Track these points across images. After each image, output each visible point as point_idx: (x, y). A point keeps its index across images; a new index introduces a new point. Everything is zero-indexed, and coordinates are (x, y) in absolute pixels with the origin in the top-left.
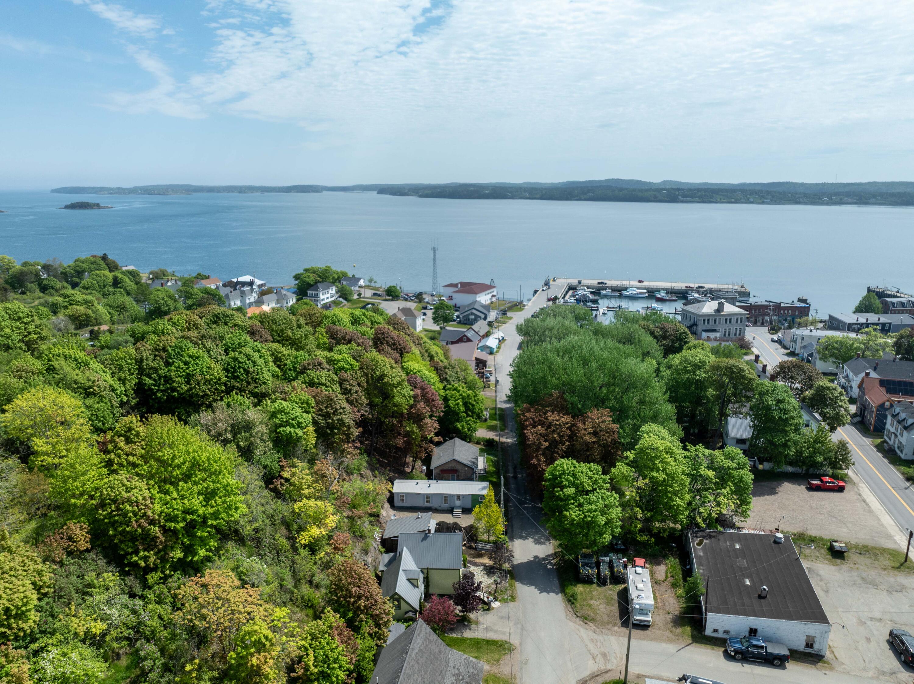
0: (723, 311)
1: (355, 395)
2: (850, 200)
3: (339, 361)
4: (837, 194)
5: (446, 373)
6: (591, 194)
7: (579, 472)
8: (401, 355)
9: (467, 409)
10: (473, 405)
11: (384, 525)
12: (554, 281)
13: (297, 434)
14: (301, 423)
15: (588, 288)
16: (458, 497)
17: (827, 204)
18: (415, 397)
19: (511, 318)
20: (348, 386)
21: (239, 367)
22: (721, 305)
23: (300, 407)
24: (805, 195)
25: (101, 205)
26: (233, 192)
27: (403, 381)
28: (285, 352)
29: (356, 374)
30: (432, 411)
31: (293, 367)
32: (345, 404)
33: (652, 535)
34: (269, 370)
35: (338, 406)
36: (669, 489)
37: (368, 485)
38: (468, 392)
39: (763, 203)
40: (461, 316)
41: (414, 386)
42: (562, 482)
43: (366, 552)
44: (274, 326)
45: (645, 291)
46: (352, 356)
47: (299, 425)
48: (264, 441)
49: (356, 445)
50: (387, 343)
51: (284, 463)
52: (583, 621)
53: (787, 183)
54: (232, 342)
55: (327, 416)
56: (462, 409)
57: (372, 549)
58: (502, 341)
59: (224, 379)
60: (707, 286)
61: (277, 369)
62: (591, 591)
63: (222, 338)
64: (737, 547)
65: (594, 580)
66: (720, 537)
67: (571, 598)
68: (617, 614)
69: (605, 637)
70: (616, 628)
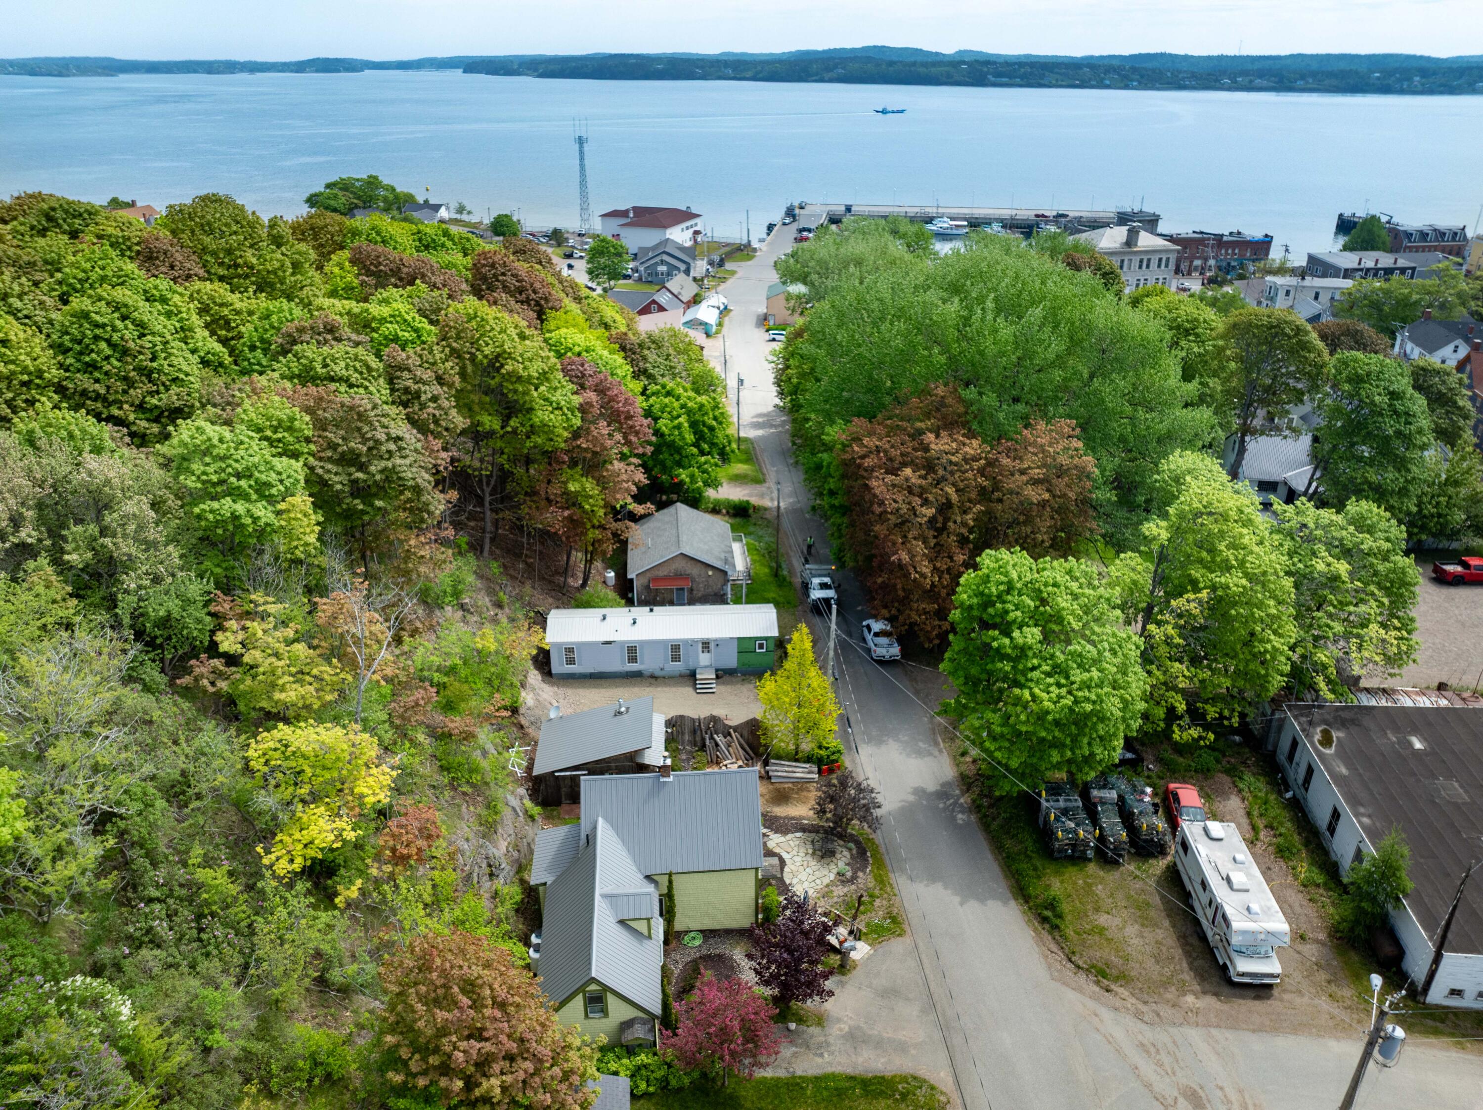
0: (1136, 245)
1: (431, 408)
2: (1265, 83)
3: (383, 320)
4: (1244, 73)
5: (645, 359)
6: (840, 71)
7: (1046, 585)
8: (541, 315)
9: (700, 437)
10: (712, 429)
11: (531, 731)
12: (802, 208)
13: (255, 520)
14: (269, 485)
16: (706, 645)
17: (1229, 89)
18: (584, 409)
19: (733, 273)
20: (409, 383)
21: (96, 338)
22: (1133, 234)
23: (267, 439)
24: (1194, 76)
27: (552, 369)
28: (238, 305)
29: (431, 352)
30: (628, 443)
31: (262, 340)
32: (403, 429)
33: (1207, 727)
34: (193, 352)
35: (381, 435)
36: (1258, 613)
37: (483, 636)
38: (699, 399)
39: (1126, 87)
40: (642, 269)
41: (580, 381)
42: (1007, 612)
43: (489, 829)
44: (207, 240)
45: (966, 223)
46: (419, 310)
47: (262, 490)
48: (150, 545)
49: (443, 534)
50: (505, 287)
51: (224, 606)
52: (1097, 983)
53: (1162, 55)
54: (81, 275)
55: (350, 460)
56: (690, 437)
57: (507, 812)
58: (724, 311)
59: (54, 374)
61: (218, 347)
62: (1090, 886)
63: (54, 266)
64: (1418, 745)
65: (1090, 853)
66: (1366, 721)
67: (1048, 913)
68: (1178, 952)
69: (1173, 1030)
70: (1190, 999)
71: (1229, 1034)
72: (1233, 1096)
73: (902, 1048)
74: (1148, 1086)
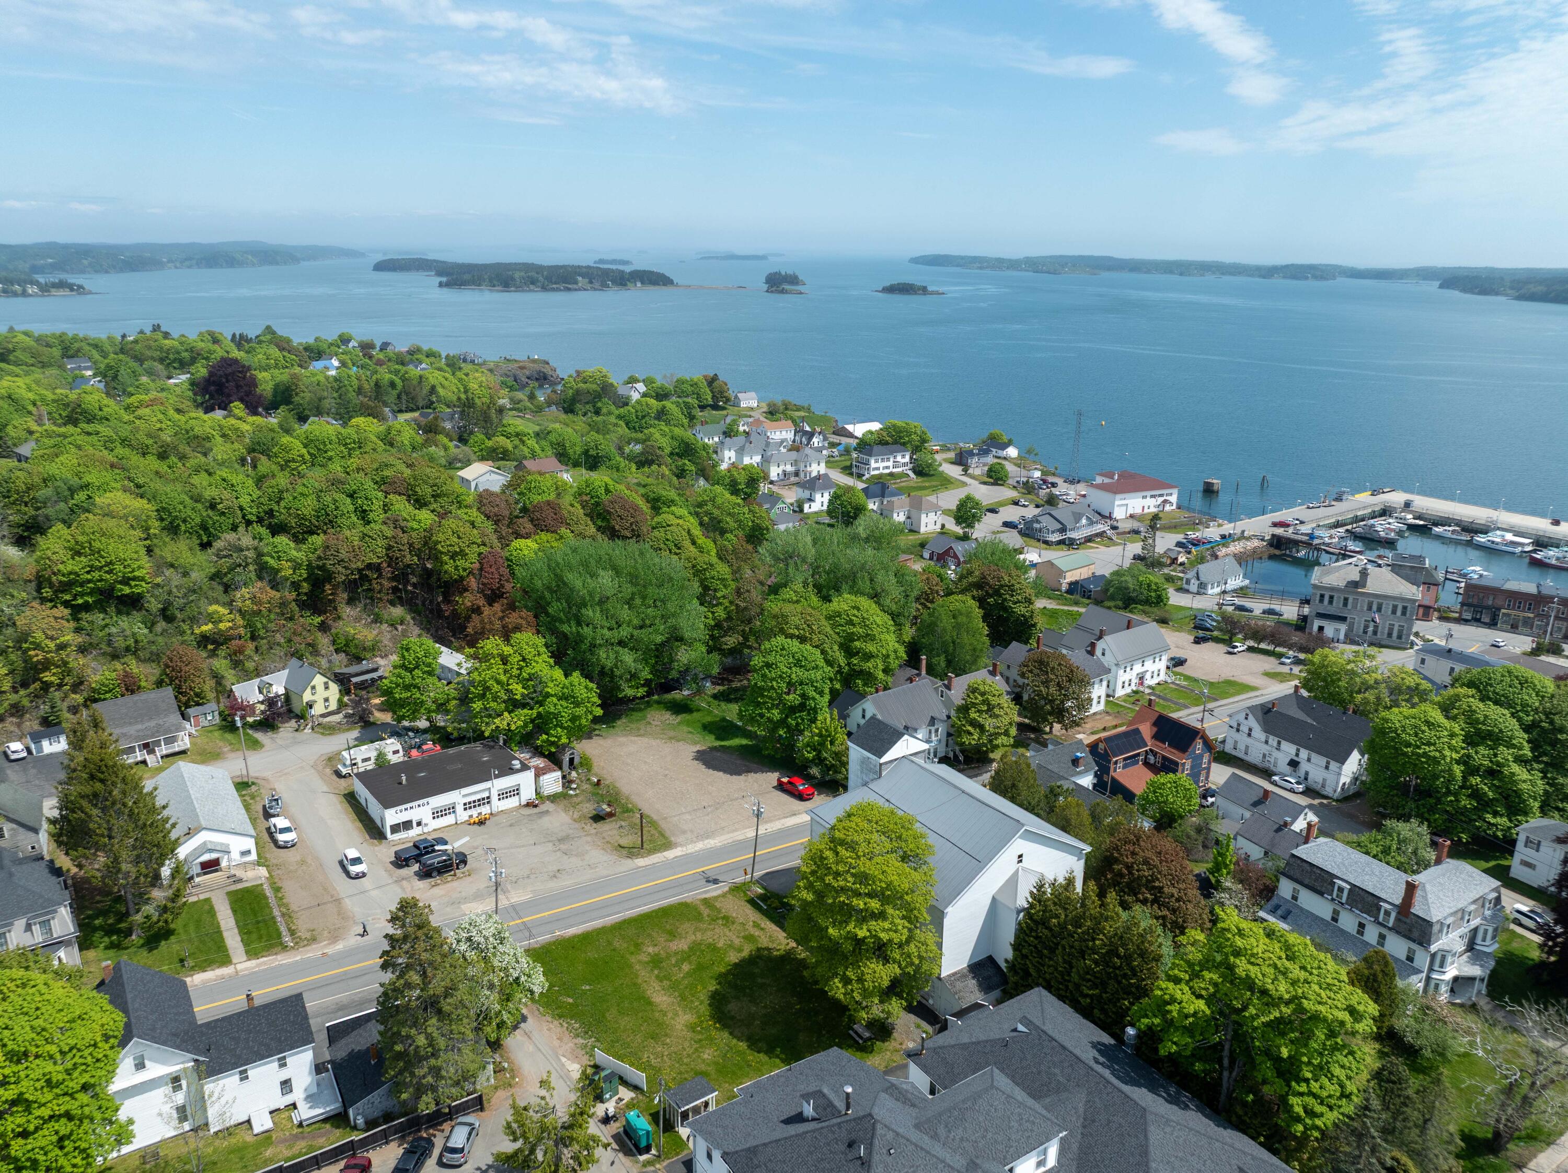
0: (1364, 586)
14: (281, 557)
22: (1363, 574)
25: (930, 289)
26: (1171, 272)
40: (1024, 522)
45: (1529, 541)
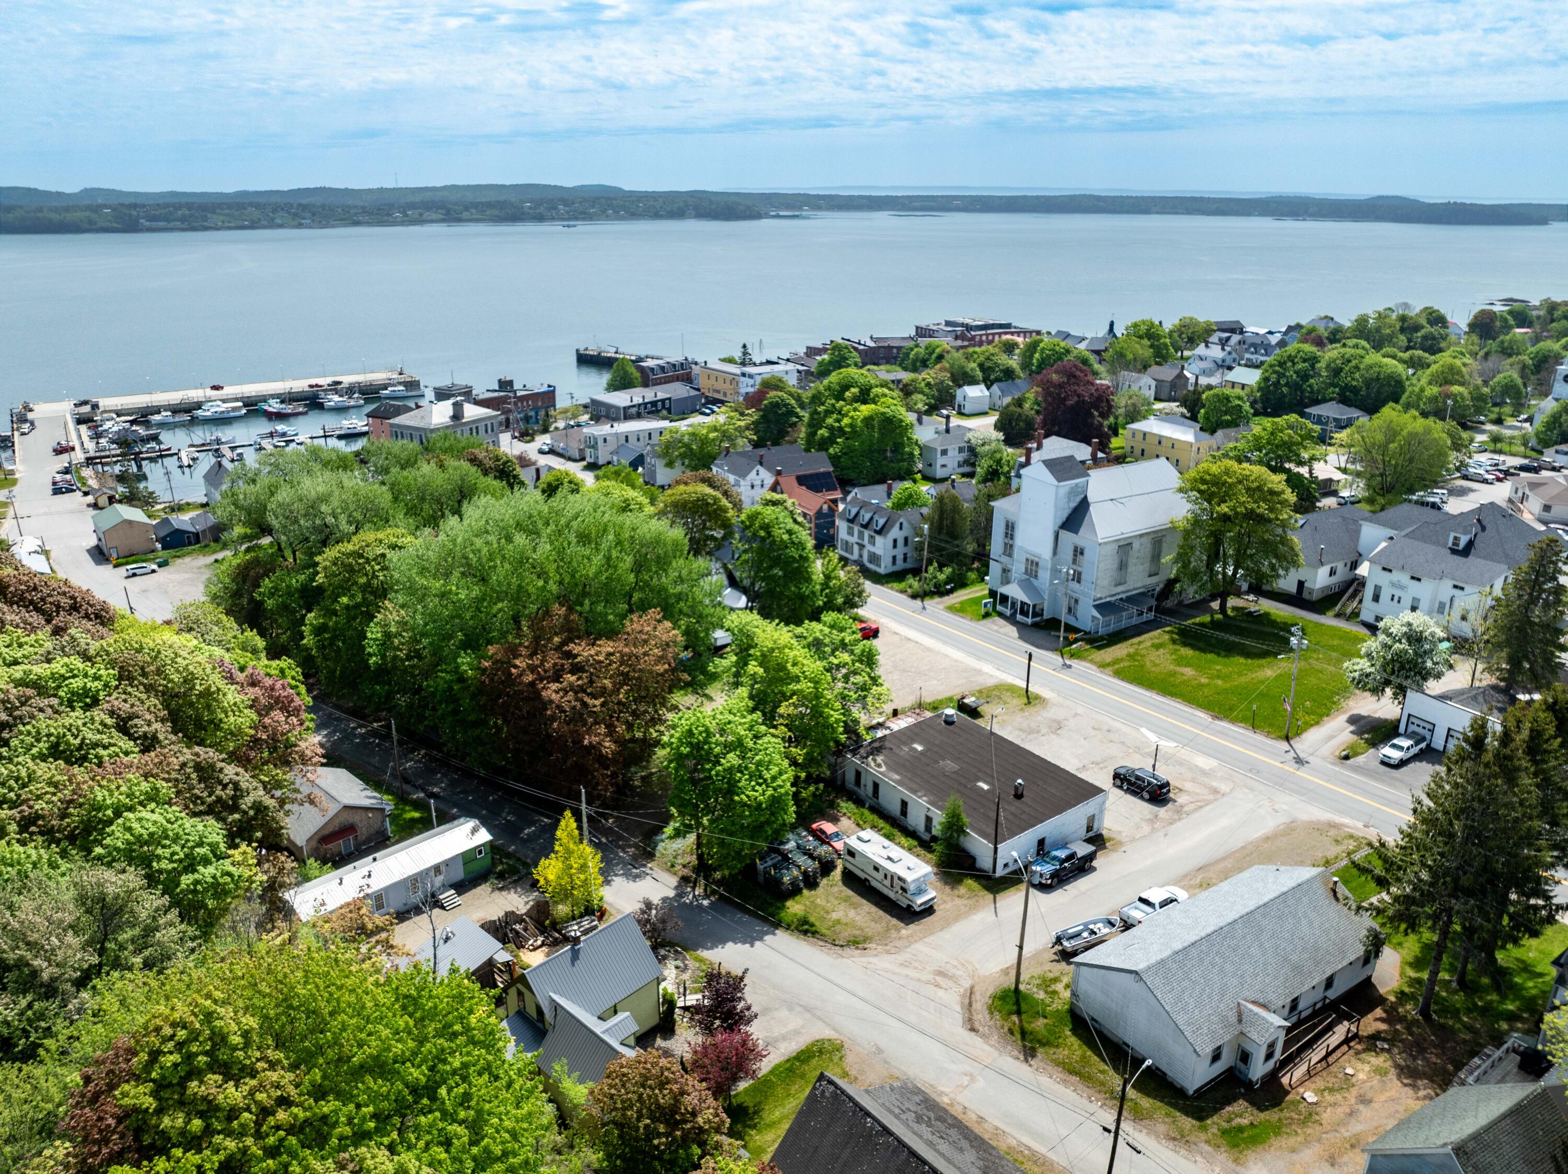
0: (463, 417)
4: (410, 206)
12: (31, 410)
15: (118, 416)
16: (437, 869)
17: (402, 223)
19: (7, 504)
22: (458, 407)
24: (365, 211)
39: (300, 226)
42: (712, 750)
45: (240, 404)
52: (857, 949)
60: (347, 380)
62: (813, 902)
64: (920, 748)
65: (802, 885)
66: (887, 744)
67: (806, 927)
68: (881, 913)
69: (908, 950)
70: (904, 932)
71: (932, 938)
72: (955, 963)
73: (797, 1032)
74: (919, 980)
